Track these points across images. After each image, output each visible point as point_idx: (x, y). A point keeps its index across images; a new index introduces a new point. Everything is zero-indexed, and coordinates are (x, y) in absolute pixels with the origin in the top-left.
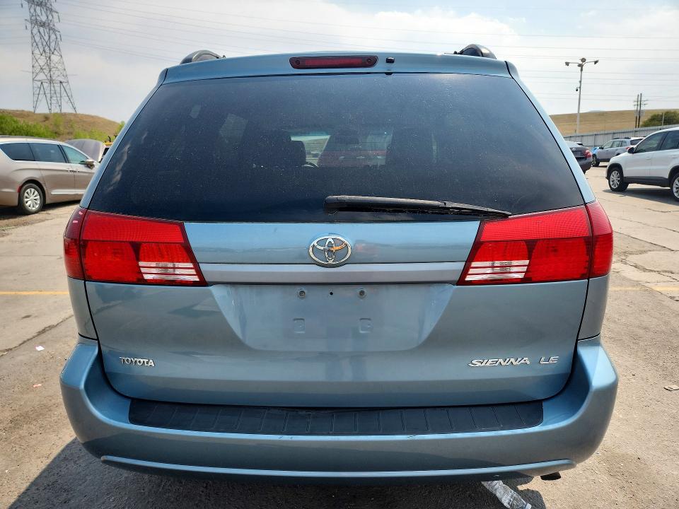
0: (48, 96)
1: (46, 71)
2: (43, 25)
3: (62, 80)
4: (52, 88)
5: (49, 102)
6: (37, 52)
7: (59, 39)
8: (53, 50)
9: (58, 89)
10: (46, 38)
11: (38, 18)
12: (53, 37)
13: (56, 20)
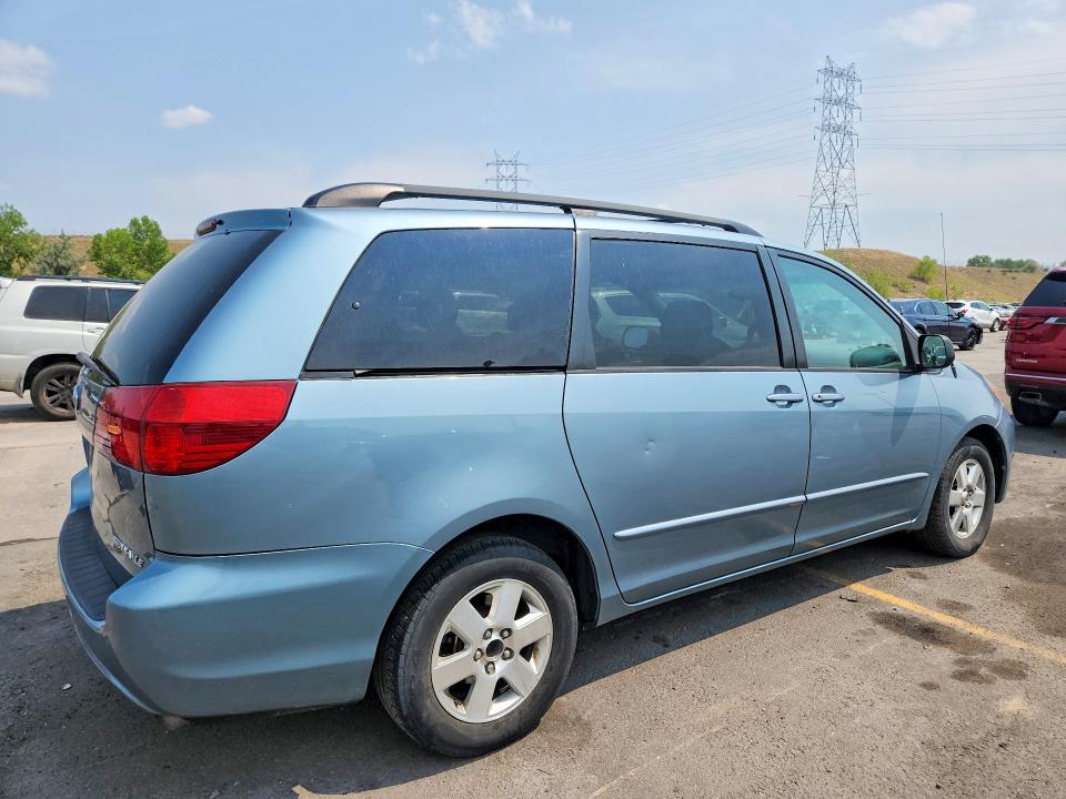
0: (827, 226)
1: (830, 194)
2: (837, 129)
3: (848, 203)
4: (833, 216)
5: (826, 235)
6: (823, 168)
7: (855, 146)
8: (843, 161)
9: (840, 216)
10: (838, 148)
11: (832, 121)
12: (848, 143)
13: (856, 119)
